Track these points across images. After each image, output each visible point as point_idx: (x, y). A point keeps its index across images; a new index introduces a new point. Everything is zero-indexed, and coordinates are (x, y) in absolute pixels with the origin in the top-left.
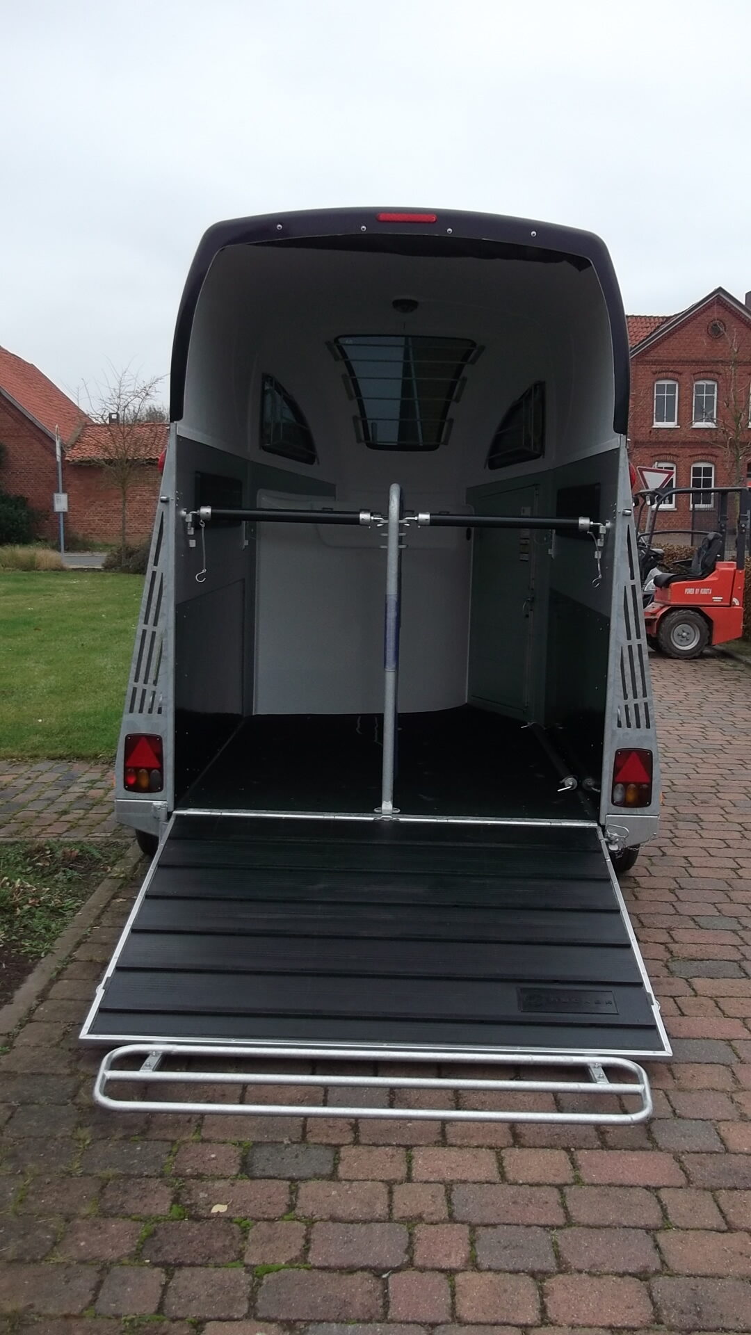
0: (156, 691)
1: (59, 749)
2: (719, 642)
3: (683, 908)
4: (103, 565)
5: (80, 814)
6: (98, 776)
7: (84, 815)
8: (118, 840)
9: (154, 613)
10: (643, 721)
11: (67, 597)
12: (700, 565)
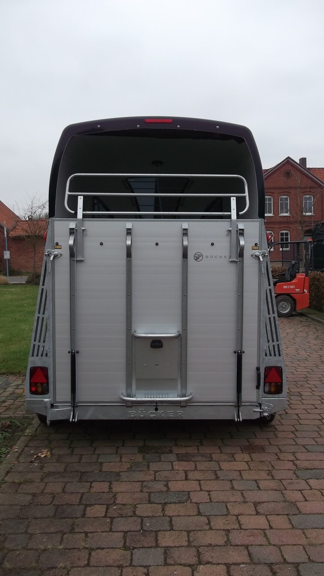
0: (45, 346)
1: (2, 370)
2: (299, 309)
3: (299, 441)
4: (26, 282)
5: (11, 402)
6: (20, 382)
7: (13, 403)
8: (29, 415)
9: (43, 308)
10: (277, 353)
11: (10, 297)
12: (289, 275)
